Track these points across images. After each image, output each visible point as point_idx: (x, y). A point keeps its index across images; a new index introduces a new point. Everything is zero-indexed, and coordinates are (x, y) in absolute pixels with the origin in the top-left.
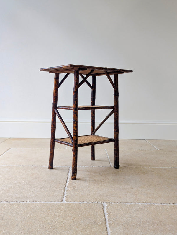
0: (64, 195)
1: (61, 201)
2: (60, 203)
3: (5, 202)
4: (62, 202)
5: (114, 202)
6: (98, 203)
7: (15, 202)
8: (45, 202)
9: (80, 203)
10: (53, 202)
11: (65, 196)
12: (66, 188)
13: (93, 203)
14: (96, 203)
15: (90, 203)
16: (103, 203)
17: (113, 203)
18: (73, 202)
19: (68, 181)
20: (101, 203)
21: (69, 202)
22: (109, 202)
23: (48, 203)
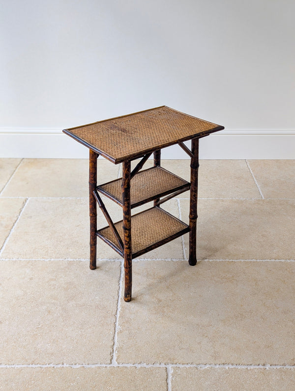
0: (114, 345)
1: (109, 362)
2: (108, 366)
3: (34, 366)
4: (111, 363)
5: (183, 364)
6: (161, 366)
7: (47, 366)
8: (88, 364)
9: (136, 365)
10: (99, 365)
11: (115, 350)
12: (117, 324)
13: (155, 366)
14: (158, 365)
15: (150, 366)
16: (167, 366)
17: (181, 366)
18: (126, 365)
19: (119, 306)
20: (165, 366)
21: (121, 365)
22: (176, 364)
23: (93, 366)
